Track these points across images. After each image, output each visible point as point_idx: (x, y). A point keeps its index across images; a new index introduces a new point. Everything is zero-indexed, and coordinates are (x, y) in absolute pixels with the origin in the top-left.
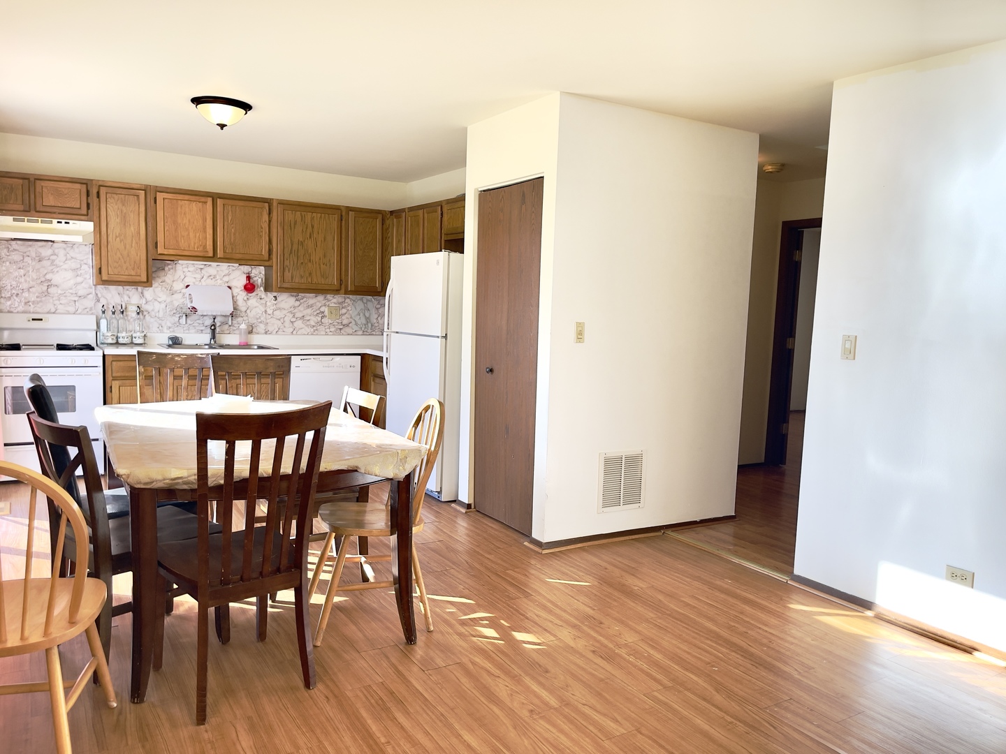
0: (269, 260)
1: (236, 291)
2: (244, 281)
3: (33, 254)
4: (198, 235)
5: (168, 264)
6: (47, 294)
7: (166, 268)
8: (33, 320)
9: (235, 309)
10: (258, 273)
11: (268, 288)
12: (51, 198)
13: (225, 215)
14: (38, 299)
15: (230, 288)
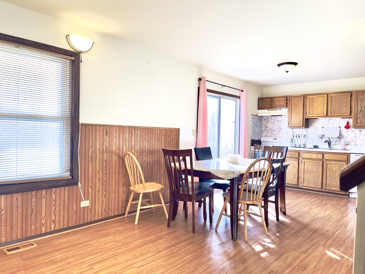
0: (350, 115)
1: (342, 129)
2: (345, 124)
3: (277, 120)
4: (321, 108)
5: (316, 120)
6: (280, 131)
7: (316, 121)
8: (274, 139)
9: (340, 135)
10: (351, 121)
11: (355, 127)
12: (277, 103)
13: (332, 100)
14: (277, 133)
15: (340, 127)
